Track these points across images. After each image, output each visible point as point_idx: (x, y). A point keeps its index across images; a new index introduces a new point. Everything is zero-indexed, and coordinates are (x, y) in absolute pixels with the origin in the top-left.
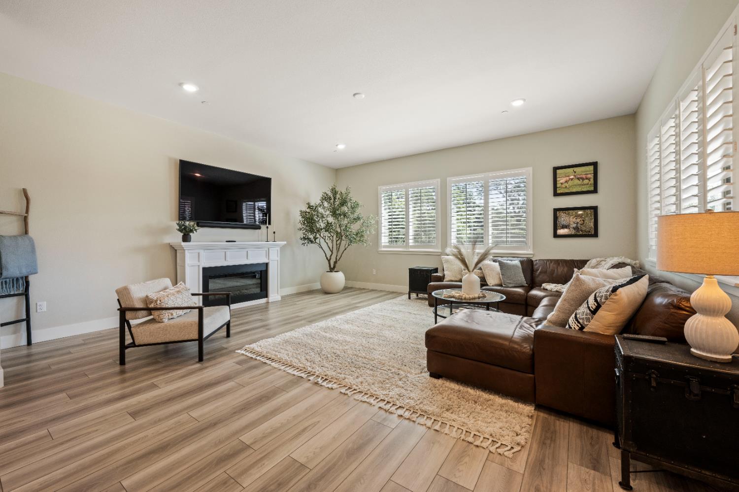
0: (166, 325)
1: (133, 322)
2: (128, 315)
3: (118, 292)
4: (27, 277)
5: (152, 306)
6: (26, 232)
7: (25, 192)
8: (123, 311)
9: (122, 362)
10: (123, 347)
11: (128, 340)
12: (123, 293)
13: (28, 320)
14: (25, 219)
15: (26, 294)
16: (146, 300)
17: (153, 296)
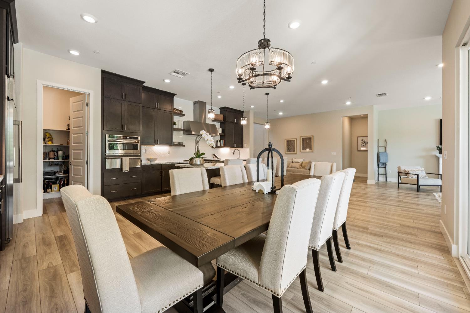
0: (410, 179)
1: (402, 177)
2: (400, 174)
3: (398, 167)
4: (386, 163)
5: (406, 173)
6: (386, 151)
7: (386, 140)
8: (399, 173)
9: (398, 187)
10: (399, 183)
11: (400, 182)
12: (399, 168)
13: (386, 174)
14: (386, 147)
15: (386, 167)
16: (405, 171)
17: (406, 170)
